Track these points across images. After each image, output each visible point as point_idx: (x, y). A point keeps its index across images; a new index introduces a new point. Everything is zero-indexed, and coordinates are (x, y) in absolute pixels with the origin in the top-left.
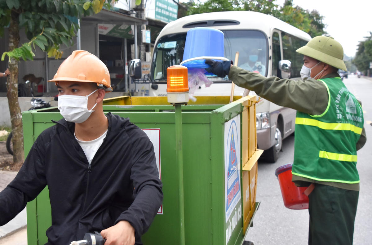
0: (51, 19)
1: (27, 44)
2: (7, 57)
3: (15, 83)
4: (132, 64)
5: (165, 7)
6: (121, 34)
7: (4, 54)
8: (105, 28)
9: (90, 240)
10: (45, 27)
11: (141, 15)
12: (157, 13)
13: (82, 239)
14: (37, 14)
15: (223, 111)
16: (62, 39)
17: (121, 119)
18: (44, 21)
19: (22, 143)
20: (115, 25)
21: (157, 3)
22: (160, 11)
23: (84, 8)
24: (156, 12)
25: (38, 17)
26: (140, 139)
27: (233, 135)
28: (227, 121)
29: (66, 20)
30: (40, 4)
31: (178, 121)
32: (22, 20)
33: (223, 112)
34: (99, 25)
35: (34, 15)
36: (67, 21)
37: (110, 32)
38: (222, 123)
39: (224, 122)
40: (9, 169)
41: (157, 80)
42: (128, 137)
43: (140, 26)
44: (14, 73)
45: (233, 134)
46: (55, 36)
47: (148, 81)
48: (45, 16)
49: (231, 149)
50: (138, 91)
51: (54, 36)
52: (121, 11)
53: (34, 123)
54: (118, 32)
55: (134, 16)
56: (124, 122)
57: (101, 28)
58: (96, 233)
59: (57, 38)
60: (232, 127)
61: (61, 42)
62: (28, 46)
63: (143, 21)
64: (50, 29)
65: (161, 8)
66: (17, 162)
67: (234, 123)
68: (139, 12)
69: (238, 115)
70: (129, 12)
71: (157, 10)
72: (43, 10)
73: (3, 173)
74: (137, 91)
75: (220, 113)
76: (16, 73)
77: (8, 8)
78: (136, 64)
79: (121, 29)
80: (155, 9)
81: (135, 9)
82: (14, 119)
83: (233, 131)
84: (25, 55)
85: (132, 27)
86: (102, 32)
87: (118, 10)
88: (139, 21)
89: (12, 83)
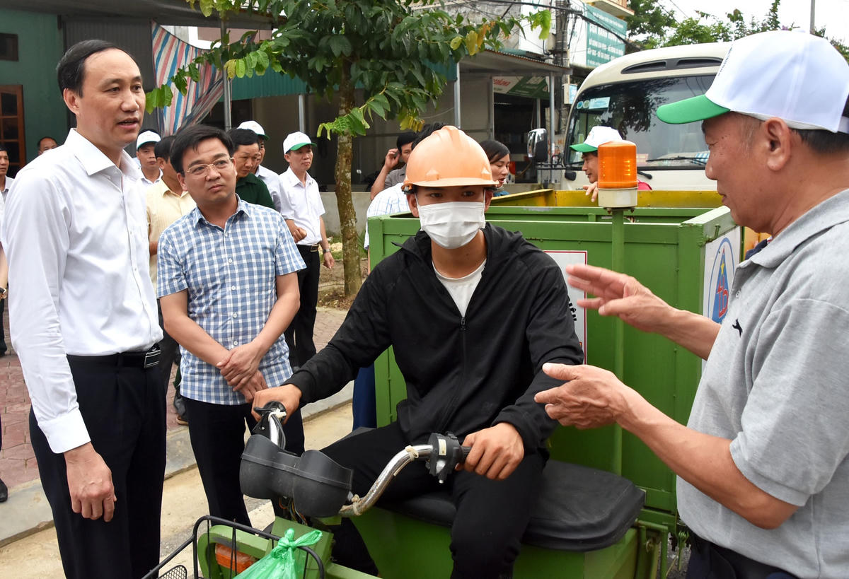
0: (398, 68)
1: (356, 109)
2: (324, 130)
3: (346, 172)
4: (531, 138)
5: (604, 46)
6: (531, 91)
7: (321, 126)
8: (505, 84)
9: (436, 445)
10: (387, 81)
11: (562, 60)
12: (589, 57)
13: (427, 444)
14: (378, 62)
15: (703, 223)
16: (414, 100)
17: (507, 235)
18: (388, 72)
19: (358, 266)
20: (520, 78)
21: (590, 40)
22: (594, 53)
23: (452, 47)
24: (587, 55)
25: (379, 66)
26: (546, 270)
27: (723, 265)
28: (710, 241)
29: (424, 70)
30: (382, 46)
31: (617, 239)
32: (356, 72)
33: (703, 225)
34: (495, 78)
35: (372, 64)
36: (427, 70)
37: (513, 89)
38: (700, 244)
39: (704, 243)
40: (336, 306)
41: (576, 163)
42: (526, 268)
43: (561, 78)
44: (345, 156)
45: (724, 262)
46: (404, 95)
47: (559, 166)
48: (390, 65)
49: (719, 290)
50: (556, 181)
51: (402, 94)
52: (529, 55)
53: (384, 235)
54: (525, 89)
55: (550, 61)
56: (514, 240)
57: (499, 82)
58: (449, 435)
59: (406, 97)
60: (721, 251)
61: (413, 105)
62: (358, 112)
63: (565, 70)
64: (396, 83)
65: (597, 49)
66: (350, 295)
67: (726, 244)
68: (559, 55)
69: (735, 227)
70: (542, 56)
71: (589, 52)
72: (387, 54)
73: (326, 312)
74: (553, 182)
75: (696, 226)
76: (348, 156)
77: (333, 54)
78: (538, 137)
79: (529, 84)
80: (587, 50)
81: (553, 52)
82: (345, 227)
83: (723, 257)
84: (352, 127)
85: (547, 79)
86: (500, 90)
87: (525, 54)
88: (557, 69)
89: (342, 171)
